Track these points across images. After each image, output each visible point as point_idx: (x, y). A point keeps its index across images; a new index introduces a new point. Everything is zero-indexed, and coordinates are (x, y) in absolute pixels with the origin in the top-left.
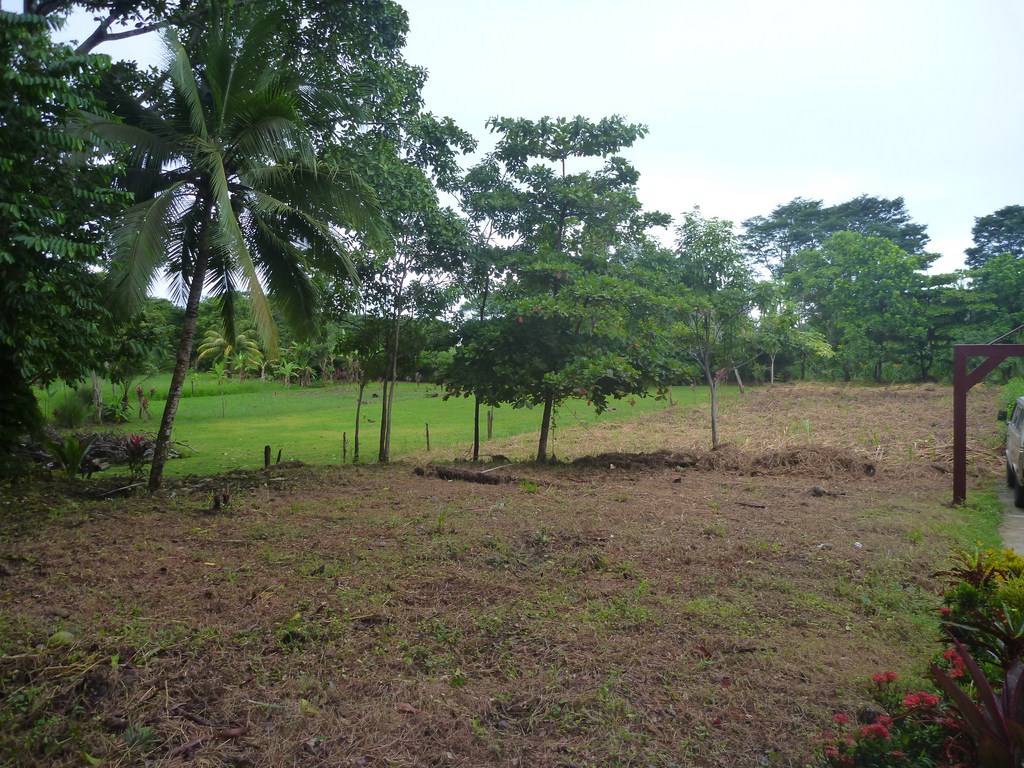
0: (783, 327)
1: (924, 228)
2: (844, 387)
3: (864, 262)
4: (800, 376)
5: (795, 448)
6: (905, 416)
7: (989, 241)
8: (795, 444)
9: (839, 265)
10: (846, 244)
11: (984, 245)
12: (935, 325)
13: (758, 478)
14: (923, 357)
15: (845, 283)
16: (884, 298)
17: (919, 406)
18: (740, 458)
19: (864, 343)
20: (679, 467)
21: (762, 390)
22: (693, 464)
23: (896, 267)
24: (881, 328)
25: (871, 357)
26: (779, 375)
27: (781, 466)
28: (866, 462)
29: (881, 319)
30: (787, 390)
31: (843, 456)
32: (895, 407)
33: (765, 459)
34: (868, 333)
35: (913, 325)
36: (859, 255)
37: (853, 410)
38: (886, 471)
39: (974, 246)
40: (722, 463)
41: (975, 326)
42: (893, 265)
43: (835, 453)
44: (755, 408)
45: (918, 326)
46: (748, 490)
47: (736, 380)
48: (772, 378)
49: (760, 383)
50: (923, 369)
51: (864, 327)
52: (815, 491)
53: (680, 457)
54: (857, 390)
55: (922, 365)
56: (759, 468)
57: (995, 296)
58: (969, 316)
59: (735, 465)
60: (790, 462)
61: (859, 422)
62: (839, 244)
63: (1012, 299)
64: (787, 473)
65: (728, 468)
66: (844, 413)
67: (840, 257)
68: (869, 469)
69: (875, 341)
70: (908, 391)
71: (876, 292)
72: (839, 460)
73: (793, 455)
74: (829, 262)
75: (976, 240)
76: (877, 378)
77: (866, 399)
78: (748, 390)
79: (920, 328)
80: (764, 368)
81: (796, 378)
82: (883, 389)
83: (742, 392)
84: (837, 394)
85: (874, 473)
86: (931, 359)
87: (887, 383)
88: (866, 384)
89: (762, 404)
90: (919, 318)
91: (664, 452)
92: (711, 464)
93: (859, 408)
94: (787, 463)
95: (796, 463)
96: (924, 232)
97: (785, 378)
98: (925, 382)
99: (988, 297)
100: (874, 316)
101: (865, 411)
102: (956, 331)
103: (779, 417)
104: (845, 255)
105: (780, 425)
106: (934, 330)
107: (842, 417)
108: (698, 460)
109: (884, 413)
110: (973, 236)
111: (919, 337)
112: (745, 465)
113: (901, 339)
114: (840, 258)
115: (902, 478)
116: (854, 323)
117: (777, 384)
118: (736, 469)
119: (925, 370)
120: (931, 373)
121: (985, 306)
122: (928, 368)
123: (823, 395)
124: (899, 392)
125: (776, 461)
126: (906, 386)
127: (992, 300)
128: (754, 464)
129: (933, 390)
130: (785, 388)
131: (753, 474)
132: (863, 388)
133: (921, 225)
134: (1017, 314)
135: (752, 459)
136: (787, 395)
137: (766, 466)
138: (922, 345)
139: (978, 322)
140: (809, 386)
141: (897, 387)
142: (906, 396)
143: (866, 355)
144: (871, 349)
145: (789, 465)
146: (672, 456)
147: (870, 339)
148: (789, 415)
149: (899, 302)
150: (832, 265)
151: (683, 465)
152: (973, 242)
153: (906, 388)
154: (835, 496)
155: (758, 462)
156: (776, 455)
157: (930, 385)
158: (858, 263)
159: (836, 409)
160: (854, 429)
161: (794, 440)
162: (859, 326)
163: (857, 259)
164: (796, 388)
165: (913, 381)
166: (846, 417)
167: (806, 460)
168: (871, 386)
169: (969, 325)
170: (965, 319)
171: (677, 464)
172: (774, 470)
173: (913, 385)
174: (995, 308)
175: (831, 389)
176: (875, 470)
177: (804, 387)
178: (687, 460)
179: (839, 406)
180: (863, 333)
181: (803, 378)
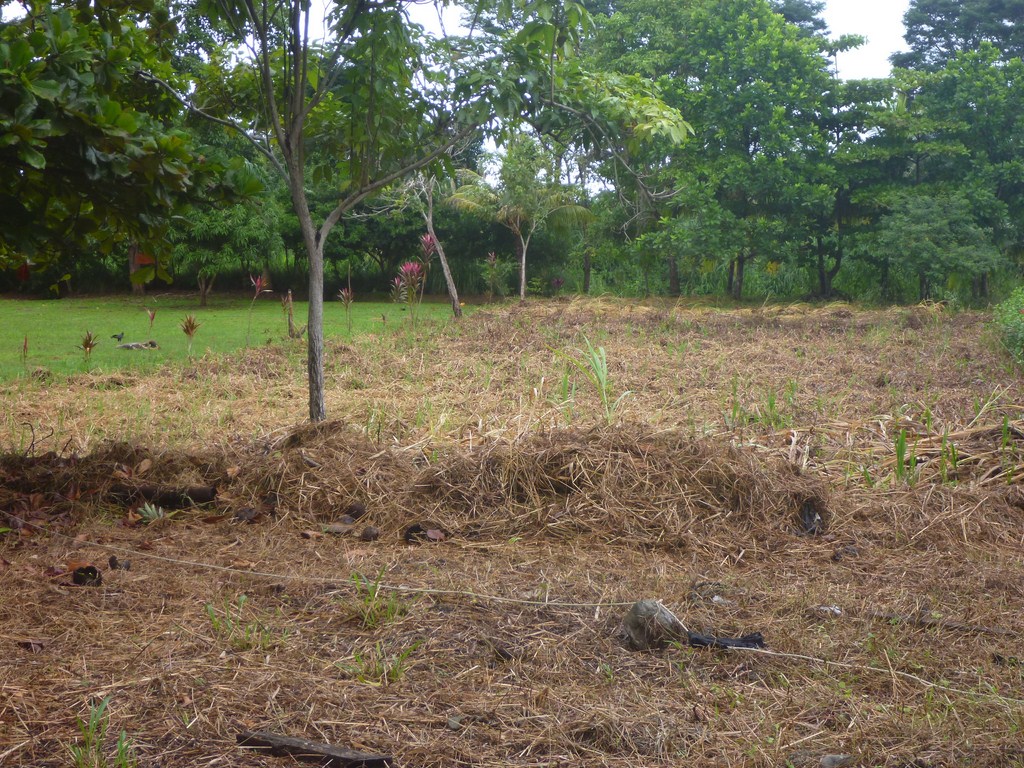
0: (534, 46)
1: (819, 7)
2: (669, 306)
3: (715, 43)
4: (579, 285)
5: (560, 437)
6: (809, 363)
7: (932, 43)
8: (564, 427)
9: (668, 49)
10: (681, 4)
11: (921, 50)
12: (850, 182)
13: (424, 552)
14: (822, 250)
15: (677, 86)
16: (752, 120)
17: (833, 345)
18: (372, 473)
19: (712, 214)
20: (150, 509)
21: (500, 312)
22: (205, 497)
23: (780, 57)
24: (746, 183)
25: (726, 245)
26: (537, 282)
27: (511, 502)
28: (798, 485)
29: (747, 165)
30: (553, 311)
31: (718, 463)
32: (782, 345)
33: (458, 474)
34: (720, 193)
35: (809, 181)
36: (706, 27)
37: (694, 351)
38: (860, 517)
39: (906, 49)
40: (307, 490)
41: (926, 187)
42: (775, 53)
43: (696, 455)
44: (479, 343)
45: (819, 182)
46: (356, 620)
47: (447, 292)
48: (523, 288)
49: (497, 297)
50: (822, 277)
51: (715, 179)
52: (638, 626)
53: (168, 466)
54: (696, 313)
55: (821, 266)
56: (433, 511)
57: (966, 127)
58: (913, 167)
59: (352, 499)
60: (542, 490)
61: (712, 376)
62: (667, 4)
63: (997, 134)
64: (533, 529)
65: (324, 512)
66: (676, 358)
67: (668, 31)
68: (808, 510)
69: (734, 212)
70: (799, 317)
71: (740, 107)
72: (708, 480)
73: (555, 463)
74: (645, 40)
75: (909, 38)
76: (735, 293)
77: (719, 330)
78: (469, 312)
79: (824, 187)
80: (508, 266)
81: (572, 289)
82: (748, 311)
83: (457, 313)
84: (656, 319)
85: (824, 525)
86: (838, 256)
87: (755, 301)
88: (714, 302)
89: (493, 335)
90: (821, 166)
91: (123, 454)
92: (268, 500)
93: (707, 347)
94: (531, 491)
95: (563, 490)
96: (819, 16)
97: (551, 289)
98: (829, 300)
99: (953, 128)
100: (733, 158)
101: (719, 353)
102: (891, 196)
103: (532, 362)
104: (677, 27)
105: (533, 379)
106: (849, 193)
107: (672, 366)
108: (227, 481)
109: (763, 358)
110: (904, 30)
111: (820, 206)
112: (386, 503)
113: (785, 210)
114: (667, 35)
115: (921, 545)
116: (693, 171)
117: (532, 300)
118: (355, 513)
119: (825, 277)
120: (836, 282)
121: (948, 147)
122: (832, 273)
123: (627, 320)
124: (782, 317)
125: (494, 486)
126: (794, 307)
127: (960, 136)
128: (417, 494)
129: (848, 315)
130: (550, 308)
131: (413, 534)
132: (707, 310)
133: (814, 3)
134: (1006, 164)
135: (417, 476)
136: (552, 320)
137: (458, 503)
138: (822, 224)
139: (931, 179)
140: (598, 305)
141: (775, 308)
142: (798, 326)
143: (715, 239)
144: (725, 227)
145: (537, 500)
146: (145, 465)
147: (725, 207)
148: (554, 360)
149: (783, 129)
150: (651, 46)
151: (170, 501)
152: (904, 41)
153: (793, 312)
154: (721, 648)
155: (431, 488)
156: (494, 463)
157: (838, 305)
158: (704, 46)
159: (658, 349)
160: (703, 392)
161: (562, 416)
162: (703, 178)
163: (702, 36)
164: (571, 308)
165: (806, 299)
166: (681, 366)
167: (596, 480)
168: (724, 306)
169: (914, 184)
170: (906, 174)
171: (148, 495)
172: (486, 519)
173: (807, 306)
174: (965, 151)
175: (643, 310)
176: (826, 516)
177: (588, 306)
178: (191, 480)
179: (663, 344)
180: (710, 192)
181: (585, 290)
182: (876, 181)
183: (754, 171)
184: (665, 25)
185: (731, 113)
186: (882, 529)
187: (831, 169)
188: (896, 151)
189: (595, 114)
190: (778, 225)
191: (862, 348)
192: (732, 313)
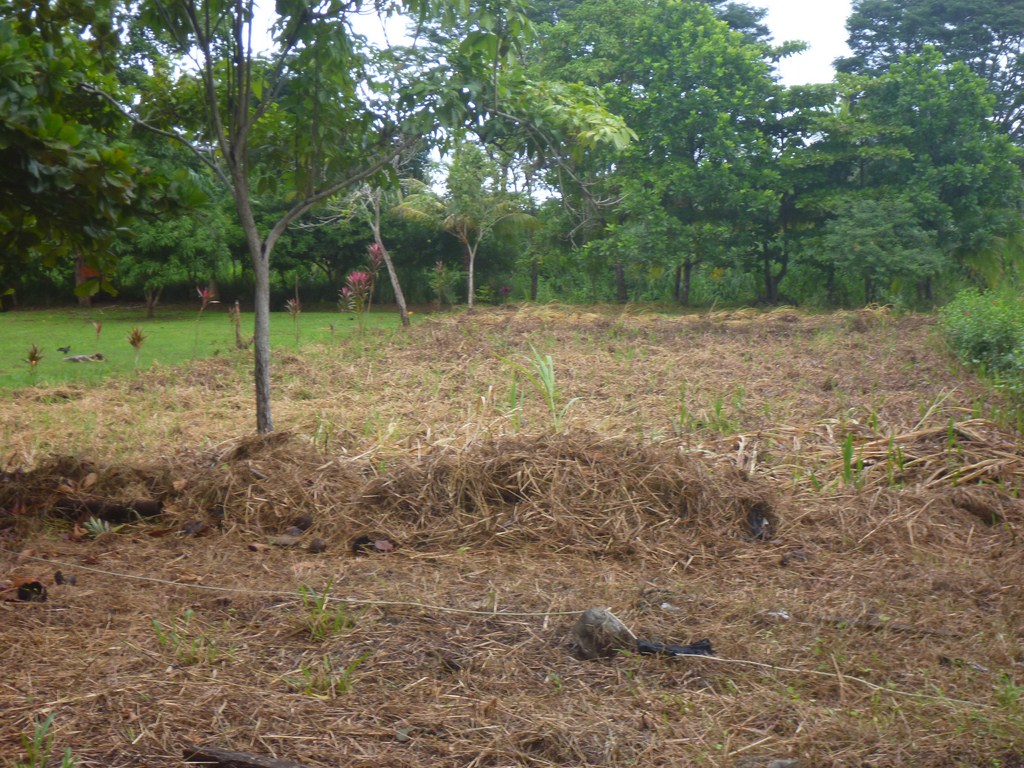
0: (477, 56)
1: (762, 13)
2: (617, 313)
3: (659, 50)
4: (527, 292)
5: (508, 445)
6: (756, 368)
7: (875, 48)
8: (513, 435)
10: (625, 12)
11: (864, 55)
12: (796, 187)
13: (372, 563)
14: (768, 255)
15: (621, 94)
16: (697, 127)
17: (780, 350)
18: (320, 484)
19: (658, 221)
20: (96, 523)
21: (449, 320)
22: (151, 511)
23: (724, 64)
24: (692, 190)
25: (672, 251)
26: (484, 289)
27: (459, 514)
28: (746, 491)
29: (692, 171)
30: (501, 318)
31: (666, 470)
32: (729, 350)
33: (406, 485)
34: (666, 200)
35: (754, 186)
36: (651, 35)
37: (642, 357)
38: (808, 521)
39: (849, 53)
40: (254, 502)
41: (871, 191)
42: (719, 59)
43: (644, 462)
44: (427, 352)
45: (764, 187)
47: (395, 301)
48: (471, 296)
49: (445, 306)
50: (768, 280)
51: (660, 186)
52: (587, 635)
53: (114, 480)
54: (644, 319)
55: (767, 271)
56: (381, 521)
57: (910, 131)
58: (857, 171)
59: (299, 511)
60: (490, 498)
61: (661, 382)
62: (611, 12)
63: (940, 137)
64: (482, 538)
65: (271, 524)
66: (624, 365)
67: (613, 39)
68: (756, 516)
69: (680, 219)
70: (747, 322)
71: (685, 114)
72: (656, 487)
73: (503, 471)
74: (589, 48)
75: (852, 42)
76: (682, 298)
77: (666, 336)
78: (417, 321)
79: (769, 192)
80: (456, 275)
81: (520, 297)
82: (695, 317)
83: (406, 322)
84: (604, 326)
85: (771, 530)
86: (784, 260)
87: (701, 307)
88: (661, 308)
89: (442, 344)
90: (766, 171)
91: (68, 468)
92: (215, 513)
93: (654, 353)
94: (479, 500)
95: (511, 499)
96: (762, 22)
97: (498, 297)
98: (776, 305)
99: (896, 132)
100: (679, 165)
101: (667, 359)
102: (835, 201)
103: (480, 370)
104: (621, 35)
105: (482, 387)
106: (794, 198)
107: (620, 372)
108: (174, 494)
109: (710, 363)
110: (847, 35)
111: (765, 211)
112: (334, 514)
113: (731, 216)
114: (611, 43)
115: (868, 548)
116: (639, 178)
117: (480, 308)
118: (303, 524)
119: (772, 282)
120: (782, 286)
121: (892, 151)
122: (779, 278)
123: (575, 327)
124: (729, 323)
125: (442, 495)
126: (741, 312)
127: (903, 140)
128: (365, 505)
129: (794, 320)
130: (497, 316)
131: (361, 545)
132: (654, 316)
133: (757, 9)
134: (949, 167)
135: (365, 486)
136: (500, 328)
137: (406, 513)
138: (768, 229)
139: (875, 183)
140: (546, 312)
141: (722, 314)
142: (744, 331)
143: (661, 246)
144: (671, 233)
145: (485, 510)
146: (91, 479)
147: (671, 214)
148: (502, 368)
149: (728, 136)
150: (596, 54)
151: (116, 515)
152: (847, 46)
153: (740, 317)
154: (670, 655)
155: (379, 498)
156: (442, 472)
157: (784, 310)
158: (648, 54)
159: (606, 356)
160: (651, 398)
161: (510, 424)
162: (648, 185)
163: (646, 43)
164: (519, 316)
165: (752, 304)
166: (629, 373)
167: (544, 488)
168: (672, 311)
169: (858, 188)
170: (850, 179)
171: (94, 509)
172: (434, 529)
173: (754, 311)
174: (908, 155)
175: (591, 317)
176: (774, 521)
177: (536, 314)
178: (137, 493)
179: (611, 350)
180: (656, 199)
181: (533, 297)
182: (821, 186)
183: (700, 177)
184: (609, 33)
185: (675, 121)
186: (829, 533)
187: (776, 175)
188: (840, 156)
189: (538, 123)
190: (724, 230)
191: (809, 352)
192: (679, 318)
